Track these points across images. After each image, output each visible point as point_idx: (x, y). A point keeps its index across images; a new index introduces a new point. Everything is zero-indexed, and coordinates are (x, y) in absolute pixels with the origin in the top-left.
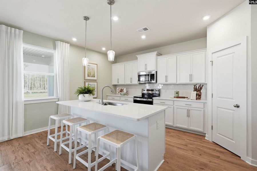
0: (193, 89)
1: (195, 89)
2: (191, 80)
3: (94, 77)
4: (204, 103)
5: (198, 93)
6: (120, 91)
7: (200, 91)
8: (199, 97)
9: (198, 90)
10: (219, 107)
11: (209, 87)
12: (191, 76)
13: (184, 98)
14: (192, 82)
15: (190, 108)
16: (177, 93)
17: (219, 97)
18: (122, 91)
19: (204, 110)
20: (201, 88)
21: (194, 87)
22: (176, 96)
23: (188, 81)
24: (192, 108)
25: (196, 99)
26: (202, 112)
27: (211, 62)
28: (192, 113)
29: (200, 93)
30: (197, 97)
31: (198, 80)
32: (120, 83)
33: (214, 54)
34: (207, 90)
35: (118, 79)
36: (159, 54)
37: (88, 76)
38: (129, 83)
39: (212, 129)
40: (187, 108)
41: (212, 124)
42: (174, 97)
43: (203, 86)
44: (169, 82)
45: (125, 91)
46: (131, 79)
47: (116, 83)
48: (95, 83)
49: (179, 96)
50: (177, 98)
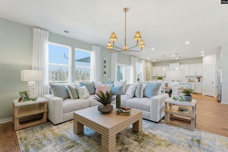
0: (197, 78)
1: (198, 78)
2: (196, 75)
4: (201, 83)
8: (199, 81)
9: (199, 78)
10: (207, 84)
11: (204, 77)
12: (196, 73)
13: (193, 81)
17: (207, 80)
20: (200, 78)
23: (194, 75)
24: (197, 85)
27: (204, 69)
31: (199, 75)
32: (158, 76)
33: (205, 66)
35: (157, 74)
38: (164, 76)
39: (205, 91)
40: (195, 85)
41: (205, 89)
42: (188, 81)
44: (186, 75)
46: (165, 74)
47: (156, 76)
48: (149, 76)
49: (191, 81)
50: (190, 81)
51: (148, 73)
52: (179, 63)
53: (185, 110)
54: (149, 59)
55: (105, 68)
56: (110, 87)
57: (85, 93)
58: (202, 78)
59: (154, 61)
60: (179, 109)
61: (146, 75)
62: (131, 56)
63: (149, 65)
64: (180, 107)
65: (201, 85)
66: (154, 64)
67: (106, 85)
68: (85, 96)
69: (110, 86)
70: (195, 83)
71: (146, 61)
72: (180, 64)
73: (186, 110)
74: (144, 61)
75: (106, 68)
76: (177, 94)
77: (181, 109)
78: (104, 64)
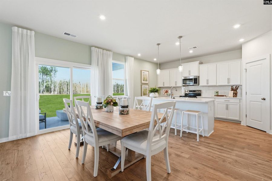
0: (231, 90)
1: (232, 90)
2: (229, 83)
3: (147, 81)
4: (240, 99)
5: (235, 92)
6: (166, 92)
7: (236, 91)
9: (235, 90)
10: (252, 101)
11: (244, 88)
12: (229, 79)
13: (223, 96)
14: (230, 84)
15: (228, 103)
16: (217, 93)
17: (251, 94)
18: (167, 92)
19: (240, 104)
20: (237, 89)
21: (231, 88)
22: (216, 95)
23: (226, 84)
24: (230, 103)
25: (233, 97)
26: (238, 106)
27: (245, 70)
28: (230, 106)
29: (237, 92)
30: (234, 95)
31: (234, 83)
32: (165, 86)
33: (247, 64)
34: (242, 90)
35: (164, 83)
36: (201, 63)
37: (144, 81)
38: (174, 85)
39: (246, 117)
40: (226, 103)
41: (246, 113)
42: (215, 96)
43: (239, 87)
44: (210, 84)
45: (169, 92)
46: (176, 82)
49: (219, 95)
50: (217, 96)
51: (143, 82)
52: (198, 62)
58: (241, 89)
61: (140, 84)
65: (239, 104)
70: (226, 100)
71: (137, 59)
74: (133, 58)
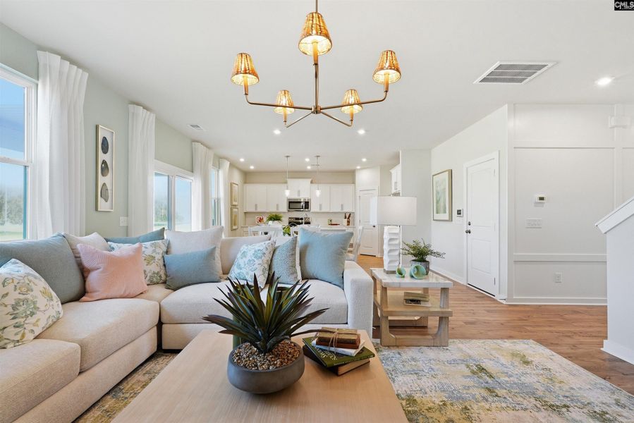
1: (346, 217)
3: (237, 201)
5: (348, 220)
6: (260, 221)
8: (349, 223)
11: (356, 215)
12: (342, 205)
13: (337, 225)
14: (343, 211)
16: (330, 221)
20: (350, 217)
21: (344, 215)
22: (329, 224)
23: (340, 210)
25: (347, 225)
27: (359, 197)
31: (348, 209)
35: (256, 205)
37: (234, 201)
43: (352, 214)
44: (323, 210)
46: (277, 205)
47: (253, 210)
48: (236, 210)
51: (234, 203)
52: (310, 180)
53: (422, 299)
54: (242, 160)
55: (103, 174)
56: (158, 257)
57: (42, 302)
58: (354, 217)
59: (252, 167)
60: (407, 298)
61: (230, 206)
62: (194, 141)
63: (237, 177)
64: (407, 294)
66: (247, 176)
67: (140, 248)
68: (41, 320)
69: (154, 251)
70: (341, 228)
71: (233, 165)
72: (312, 182)
73: (424, 299)
74: (227, 164)
75: (109, 174)
76: (395, 261)
77: (411, 298)
78: (102, 156)
